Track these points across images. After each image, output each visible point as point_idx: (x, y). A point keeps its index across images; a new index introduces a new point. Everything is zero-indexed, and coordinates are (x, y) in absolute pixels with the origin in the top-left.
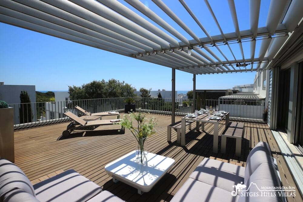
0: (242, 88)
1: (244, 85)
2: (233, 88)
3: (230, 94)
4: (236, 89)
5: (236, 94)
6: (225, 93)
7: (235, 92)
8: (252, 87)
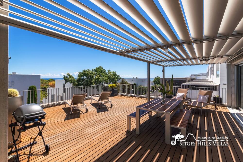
0: (197, 76)
1: (199, 74)
2: (190, 76)
3: (189, 81)
4: (192, 77)
5: (193, 81)
6: (185, 80)
7: (192, 79)
8: (205, 75)
